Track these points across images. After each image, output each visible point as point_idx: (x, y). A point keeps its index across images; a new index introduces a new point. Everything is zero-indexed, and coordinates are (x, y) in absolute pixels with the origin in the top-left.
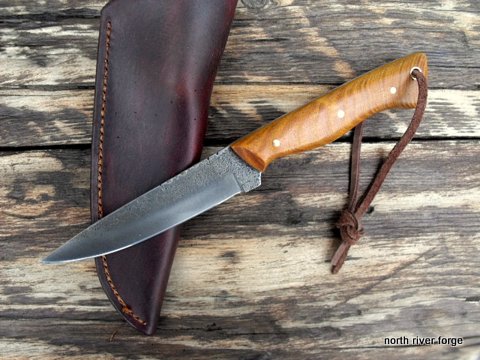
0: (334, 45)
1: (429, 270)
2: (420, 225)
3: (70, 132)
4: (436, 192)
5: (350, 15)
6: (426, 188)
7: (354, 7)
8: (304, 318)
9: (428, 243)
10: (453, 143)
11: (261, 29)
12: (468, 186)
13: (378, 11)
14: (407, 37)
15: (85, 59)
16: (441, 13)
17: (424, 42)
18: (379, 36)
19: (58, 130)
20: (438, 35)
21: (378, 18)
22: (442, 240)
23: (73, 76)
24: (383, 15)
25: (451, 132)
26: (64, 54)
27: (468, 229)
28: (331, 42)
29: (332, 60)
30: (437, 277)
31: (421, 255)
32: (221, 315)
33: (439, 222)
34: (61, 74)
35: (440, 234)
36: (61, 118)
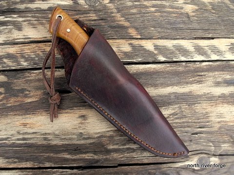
0: (128, 21)
1: (174, 121)
2: (170, 101)
3: (10, 64)
4: (177, 86)
5: (136, 7)
6: (172, 85)
7: (137, 3)
8: (118, 144)
9: (173, 109)
10: (184, 64)
11: (94, 15)
12: (191, 83)
13: (148, 5)
14: (162, 16)
15: (16, 31)
16: (177, 5)
17: (170, 18)
18: (149, 16)
19: (5, 63)
20: (176, 15)
21: (148, 8)
22: (180, 108)
23: (10, 39)
24: (150, 7)
25: (183, 59)
26: (6, 29)
27: (192, 103)
28: (127, 20)
29: (127, 28)
30: (178, 124)
31: (170, 115)
32: (80, 143)
33: (178, 99)
34: (5, 38)
35: (179, 105)
36: (6, 58)
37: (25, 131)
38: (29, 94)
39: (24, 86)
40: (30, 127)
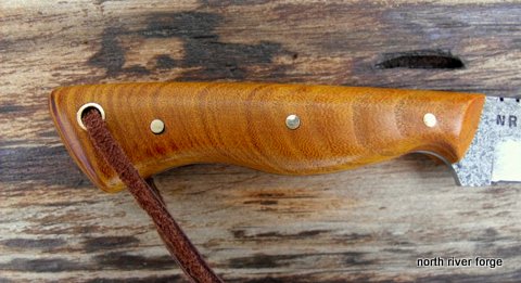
37: (268, 228)
38: (291, 67)
39: (269, 33)
40: (290, 211)
